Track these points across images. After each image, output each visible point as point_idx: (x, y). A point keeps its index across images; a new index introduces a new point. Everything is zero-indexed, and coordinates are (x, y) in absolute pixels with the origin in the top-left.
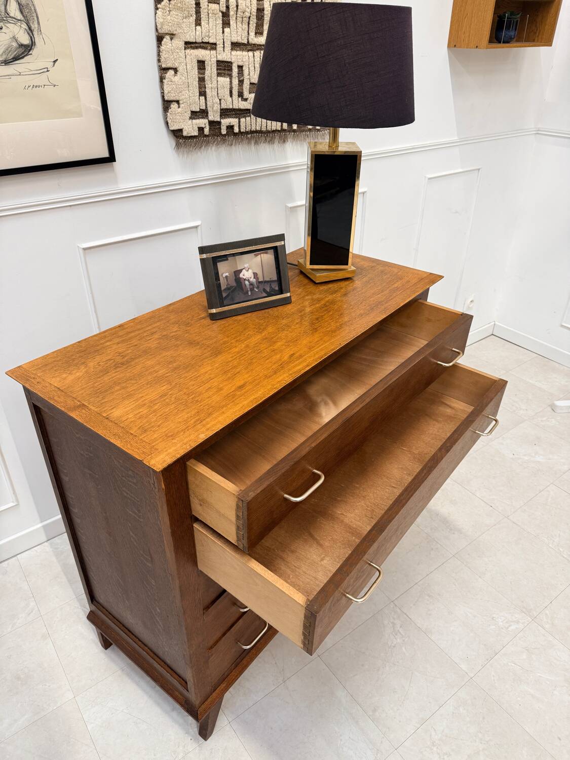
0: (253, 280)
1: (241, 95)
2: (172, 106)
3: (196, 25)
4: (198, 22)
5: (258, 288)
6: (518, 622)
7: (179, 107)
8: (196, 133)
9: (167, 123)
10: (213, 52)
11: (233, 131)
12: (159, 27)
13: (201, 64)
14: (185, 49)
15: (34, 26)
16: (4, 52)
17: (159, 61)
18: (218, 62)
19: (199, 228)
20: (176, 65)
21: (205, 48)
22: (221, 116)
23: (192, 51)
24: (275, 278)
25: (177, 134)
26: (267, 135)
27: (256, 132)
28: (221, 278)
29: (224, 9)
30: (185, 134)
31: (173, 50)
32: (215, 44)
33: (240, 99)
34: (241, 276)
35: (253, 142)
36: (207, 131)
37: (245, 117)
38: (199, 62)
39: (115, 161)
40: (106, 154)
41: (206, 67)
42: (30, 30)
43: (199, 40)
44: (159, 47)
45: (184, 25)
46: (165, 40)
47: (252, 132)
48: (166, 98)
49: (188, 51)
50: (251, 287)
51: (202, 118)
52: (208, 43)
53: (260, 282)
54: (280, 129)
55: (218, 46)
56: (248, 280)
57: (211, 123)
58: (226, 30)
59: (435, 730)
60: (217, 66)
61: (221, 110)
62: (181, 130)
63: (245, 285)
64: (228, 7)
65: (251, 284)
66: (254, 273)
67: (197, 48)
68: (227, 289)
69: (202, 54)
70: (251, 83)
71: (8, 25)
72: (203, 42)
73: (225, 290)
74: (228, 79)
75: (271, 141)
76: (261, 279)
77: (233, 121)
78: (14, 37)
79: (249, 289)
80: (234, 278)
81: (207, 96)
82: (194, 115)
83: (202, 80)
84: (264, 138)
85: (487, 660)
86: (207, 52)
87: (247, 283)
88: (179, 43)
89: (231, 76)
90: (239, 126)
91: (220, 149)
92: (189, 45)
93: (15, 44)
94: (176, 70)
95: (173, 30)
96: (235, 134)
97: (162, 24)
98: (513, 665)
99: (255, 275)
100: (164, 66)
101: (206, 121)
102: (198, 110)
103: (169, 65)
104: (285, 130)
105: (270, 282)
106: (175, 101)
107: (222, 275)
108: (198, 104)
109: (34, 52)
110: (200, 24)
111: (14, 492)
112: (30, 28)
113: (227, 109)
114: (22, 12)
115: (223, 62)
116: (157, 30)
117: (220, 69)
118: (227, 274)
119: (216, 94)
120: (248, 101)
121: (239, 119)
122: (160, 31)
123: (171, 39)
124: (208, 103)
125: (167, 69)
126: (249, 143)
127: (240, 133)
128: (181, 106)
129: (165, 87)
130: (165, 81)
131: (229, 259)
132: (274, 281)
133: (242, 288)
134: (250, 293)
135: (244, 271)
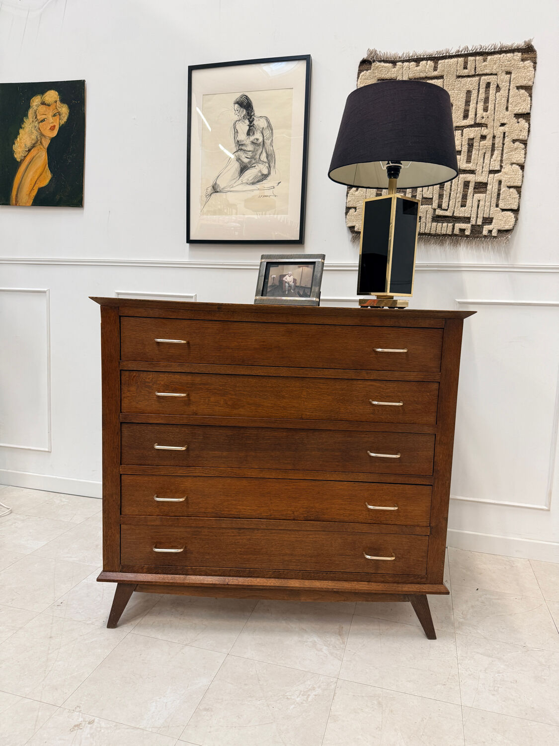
0: (292, 283)
2: (351, 211)
5: (294, 290)
7: (355, 211)
9: (347, 222)
15: (272, 165)
16: (254, 178)
25: (352, 229)
26: (437, 238)
27: (425, 234)
28: (270, 278)
30: (356, 229)
34: (284, 279)
39: (305, 243)
40: (297, 238)
48: (348, 205)
50: (290, 288)
53: (296, 286)
56: (288, 283)
63: (285, 286)
65: (290, 286)
68: (272, 286)
70: (424, 198)
71: (259, 165)
73: (270, 286)
76: (298, 284)
78: (260, 171)
79: (287, 289)
87: (287, 285)
93: (260, 174)
94: (358, 188)
99: (295, 280)
104: (456, 235)
105: (304, 287)
106: (354, 208)
107: (271, 276)
109: (269, 178)
112: (269, 166)
114: (267, 158)
118: (275, 276)
128: (357, 210)
129: (349, 198)
130: (349, 195)
131: (279, 266)
132: (307, 288)
133: (282, 288)
134: (287, 293)
135: (287, 276)
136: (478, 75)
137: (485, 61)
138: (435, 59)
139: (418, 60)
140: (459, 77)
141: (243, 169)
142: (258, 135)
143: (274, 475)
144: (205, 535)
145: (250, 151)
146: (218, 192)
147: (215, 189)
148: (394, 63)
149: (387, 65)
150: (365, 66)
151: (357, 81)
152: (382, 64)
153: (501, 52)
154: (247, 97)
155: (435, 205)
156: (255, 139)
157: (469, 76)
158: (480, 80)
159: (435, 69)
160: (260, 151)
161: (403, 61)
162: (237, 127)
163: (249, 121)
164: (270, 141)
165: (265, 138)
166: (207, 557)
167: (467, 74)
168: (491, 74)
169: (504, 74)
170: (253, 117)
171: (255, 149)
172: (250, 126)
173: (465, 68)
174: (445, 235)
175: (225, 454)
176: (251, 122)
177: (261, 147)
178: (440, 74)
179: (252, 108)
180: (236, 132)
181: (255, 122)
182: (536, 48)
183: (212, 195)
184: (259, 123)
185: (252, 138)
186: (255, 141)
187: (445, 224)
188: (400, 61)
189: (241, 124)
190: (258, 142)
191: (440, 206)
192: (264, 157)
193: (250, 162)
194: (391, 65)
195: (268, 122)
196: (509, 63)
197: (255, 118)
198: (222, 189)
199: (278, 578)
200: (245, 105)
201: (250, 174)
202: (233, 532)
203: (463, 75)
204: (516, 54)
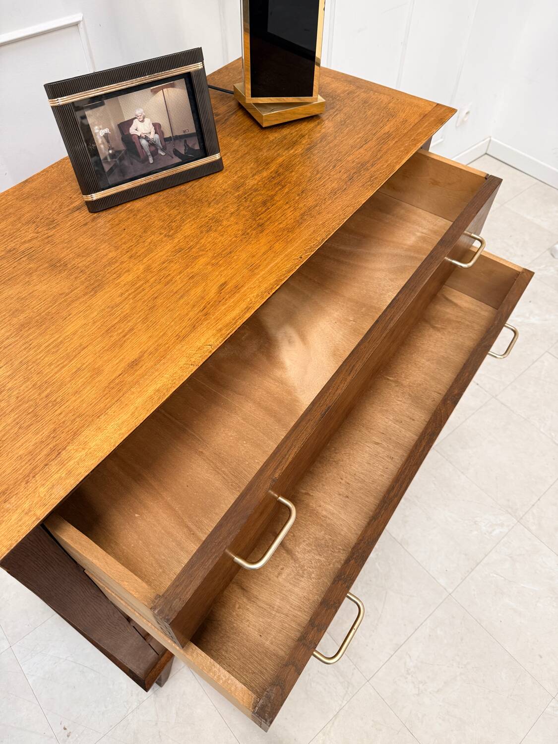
0: (153, 136)
5: (164, 149)
6: (502, 525)
19: (81, 25)
24: (192, 129)
28: (97, 139)
34: (132, 131)
50: (153, 148)
53: (166, 140)
56: (146, 138)
59: (410, 657)
63: (142, 146)
65: (152, 144)
66: (155, 125)
68: (111, 156)
73: (106, 158)
76: (168, 134)
79: (149, 154)
80: (120, 136)
85: (468, 571)
87: (144, 142)
98: (495, 575)
99: (157, 127)
105: (184, 137)
107: (97, 133)
118: (106, 131)
132: (190, 135)
133: (138, 155)
134: (151, 160)
135: (136, 123)
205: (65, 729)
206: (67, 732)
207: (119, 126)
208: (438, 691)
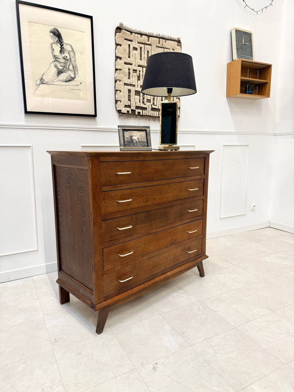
0: (137, 140)
1: (143, 102)
2: (118, 102)
3: (128, 79)
4: (129, 78)
5: (139, 143)
6: (264, 312)
7: (121, 103)
8: (126, 112)
9: (116, 108)
10: (134, 87)
11: (140, 114)
12: (116, 77)
13: (129, 91)
14: (124, 85)
15: (76, 73)
16: (66, 78)
17: (115, 88)
18: (135, 91)
20: (121, 89)
21: (131, 86)
22: (136, 108)
23: (126, 86)
24: (146, 141)
25: (119, 111)
27: (149, 116)
29: (138, 75)
30: (122, 112)
31: (120, 85)
32: (135, 85)
33: (143, 104)
34: (133, 138)
35: (148, 120)
36: (130, 112)
37: (145, 110)
38: (129, 90)
39: (96, 117)
40: (94, 114)
41: (131, 92)
42: (75, 74)
43: (129, 83)
44: (115, 84)
45: (124, 78)
46: (117, 81)
47: (147, 116)
48: (116, 99)
49: (125, 86)
50: (136, 142)
51: (129, 108)
52: (132, 85)
54: (158, 116)
55: (136, 86)
57: (132, 110)
58: (139, 81)
59: (213, 342)
60: (135, 92)
61: (136, 106)
62: (121, 110)
64: (139, 75)
65: (136, 141)
66: (138, 138)
67: (128, 86)
69: (130, 87)
70: (147, 99)
71: (69, 71)
72: (130, 84)
73: (126, 141)
74: (139, 97)
75: (155, 120)
76: (140, 141)
77: (140, 111)
78: (70, 75)
80: (130, 138)
81: (131, 101)
82: (126, 106)
83: (129, 96)
84: (152, 119)
85: (245, 322)
86: (132, 87)
87: (135, 141)
88: (122, 83)
89: (140, 96)
90: (142, 113)
91: (135, 120)
92: (125, 84)
93: (70, 77)
94: (120, 91)
95: (120, 79)
96: (141, 116)
97: (117, 77)
98: (259, 325)
99: (138, 139)
100: (116, 89)
101: (130, 109)
102: (128, 105)
103: (118, 89)
105: (144, 142)
107: (126, 136)
108: (128, 103)
109: (75, 80)
110: (130, 79)
111: (38, 244)
112: (75, 73)
113: (138, 106)
114: (73, 68)
115: (137, 91)
116: (115, 79)
117: (136, 93)
118: (128, 136)
119: (134, 101)
120: (146, 105)
121: (143, 110)
122: (116, 79)
123: (120, 82)
124: (131, 103)
125: (117, 90)
126: (146, 119)
127: (143, 115)
128: (121, 102)
129: (116, 96)
130: (116, 94)
131: (129, 131)
132: (145, 142)
133: (133, 142)
134: (136, 145)
135: (134, 137)
136: (163, 48)
137: (165, 42)
138: (149, 36)
139: (141, 34)
140: (157, 47)
141: (60, 72)
142: (66, 54)
143: (161, 229)
144: (138, 266)
145: (63, 63)
146: (44, 84)
147: (42, 82)
148: (131, 33)
149: (128, 33)
150: (118, 30)
151: (115, 37)
152: (126, 31)
153: (170, 40)
154: (57, 30)
155: (152, 103)
156: (65, 56)
157: (160, 47)
158: (164, 50)
159: (148, 41)
160: (68, 64)
161: (135, 33)
162: (53, 47)
163: (61, 45)
164: (74, 59)
165: (71, 57)
166: (139, 276)
167: (160, 46)
168: (168, 49)
169: (172, 50)
170: (62, 43)
171: (65, 62)
172: (61, 48)
173: (159, 43)
174: (156, 117)
175: (144, 225)
176: (62, 46)
177: (69, 61)
178: (150, 43)
179: (62, 38)
180: (53, 50)
181: (64, 46)
182: (181, 41)
183: (40, 85)
184: (67, 48)
185: (63, 55)
186: (65, 57)
187: (156, 112)
188: (133, 32)
189: (55, 45)
190: (67, 58)
191: (154, 104)
192: (71, 67)
193: (63, 69)
194: (129, 33)
195: (72, 48)
196: (174, 45)
197: (64, 44)
198: (47, 82)
199: (163, 274)
200: (57, 34)
201: (64, 76)
202: (148, 261)
203: (158, 46)
204: (175, 42)
205: (55, 340)
206: (55, 341)
207: (130, 136)
208: (224, 354)
